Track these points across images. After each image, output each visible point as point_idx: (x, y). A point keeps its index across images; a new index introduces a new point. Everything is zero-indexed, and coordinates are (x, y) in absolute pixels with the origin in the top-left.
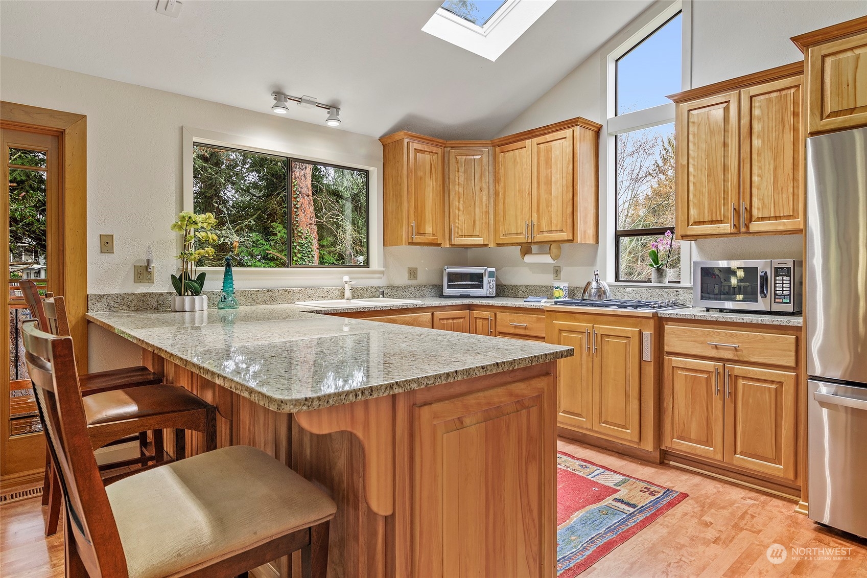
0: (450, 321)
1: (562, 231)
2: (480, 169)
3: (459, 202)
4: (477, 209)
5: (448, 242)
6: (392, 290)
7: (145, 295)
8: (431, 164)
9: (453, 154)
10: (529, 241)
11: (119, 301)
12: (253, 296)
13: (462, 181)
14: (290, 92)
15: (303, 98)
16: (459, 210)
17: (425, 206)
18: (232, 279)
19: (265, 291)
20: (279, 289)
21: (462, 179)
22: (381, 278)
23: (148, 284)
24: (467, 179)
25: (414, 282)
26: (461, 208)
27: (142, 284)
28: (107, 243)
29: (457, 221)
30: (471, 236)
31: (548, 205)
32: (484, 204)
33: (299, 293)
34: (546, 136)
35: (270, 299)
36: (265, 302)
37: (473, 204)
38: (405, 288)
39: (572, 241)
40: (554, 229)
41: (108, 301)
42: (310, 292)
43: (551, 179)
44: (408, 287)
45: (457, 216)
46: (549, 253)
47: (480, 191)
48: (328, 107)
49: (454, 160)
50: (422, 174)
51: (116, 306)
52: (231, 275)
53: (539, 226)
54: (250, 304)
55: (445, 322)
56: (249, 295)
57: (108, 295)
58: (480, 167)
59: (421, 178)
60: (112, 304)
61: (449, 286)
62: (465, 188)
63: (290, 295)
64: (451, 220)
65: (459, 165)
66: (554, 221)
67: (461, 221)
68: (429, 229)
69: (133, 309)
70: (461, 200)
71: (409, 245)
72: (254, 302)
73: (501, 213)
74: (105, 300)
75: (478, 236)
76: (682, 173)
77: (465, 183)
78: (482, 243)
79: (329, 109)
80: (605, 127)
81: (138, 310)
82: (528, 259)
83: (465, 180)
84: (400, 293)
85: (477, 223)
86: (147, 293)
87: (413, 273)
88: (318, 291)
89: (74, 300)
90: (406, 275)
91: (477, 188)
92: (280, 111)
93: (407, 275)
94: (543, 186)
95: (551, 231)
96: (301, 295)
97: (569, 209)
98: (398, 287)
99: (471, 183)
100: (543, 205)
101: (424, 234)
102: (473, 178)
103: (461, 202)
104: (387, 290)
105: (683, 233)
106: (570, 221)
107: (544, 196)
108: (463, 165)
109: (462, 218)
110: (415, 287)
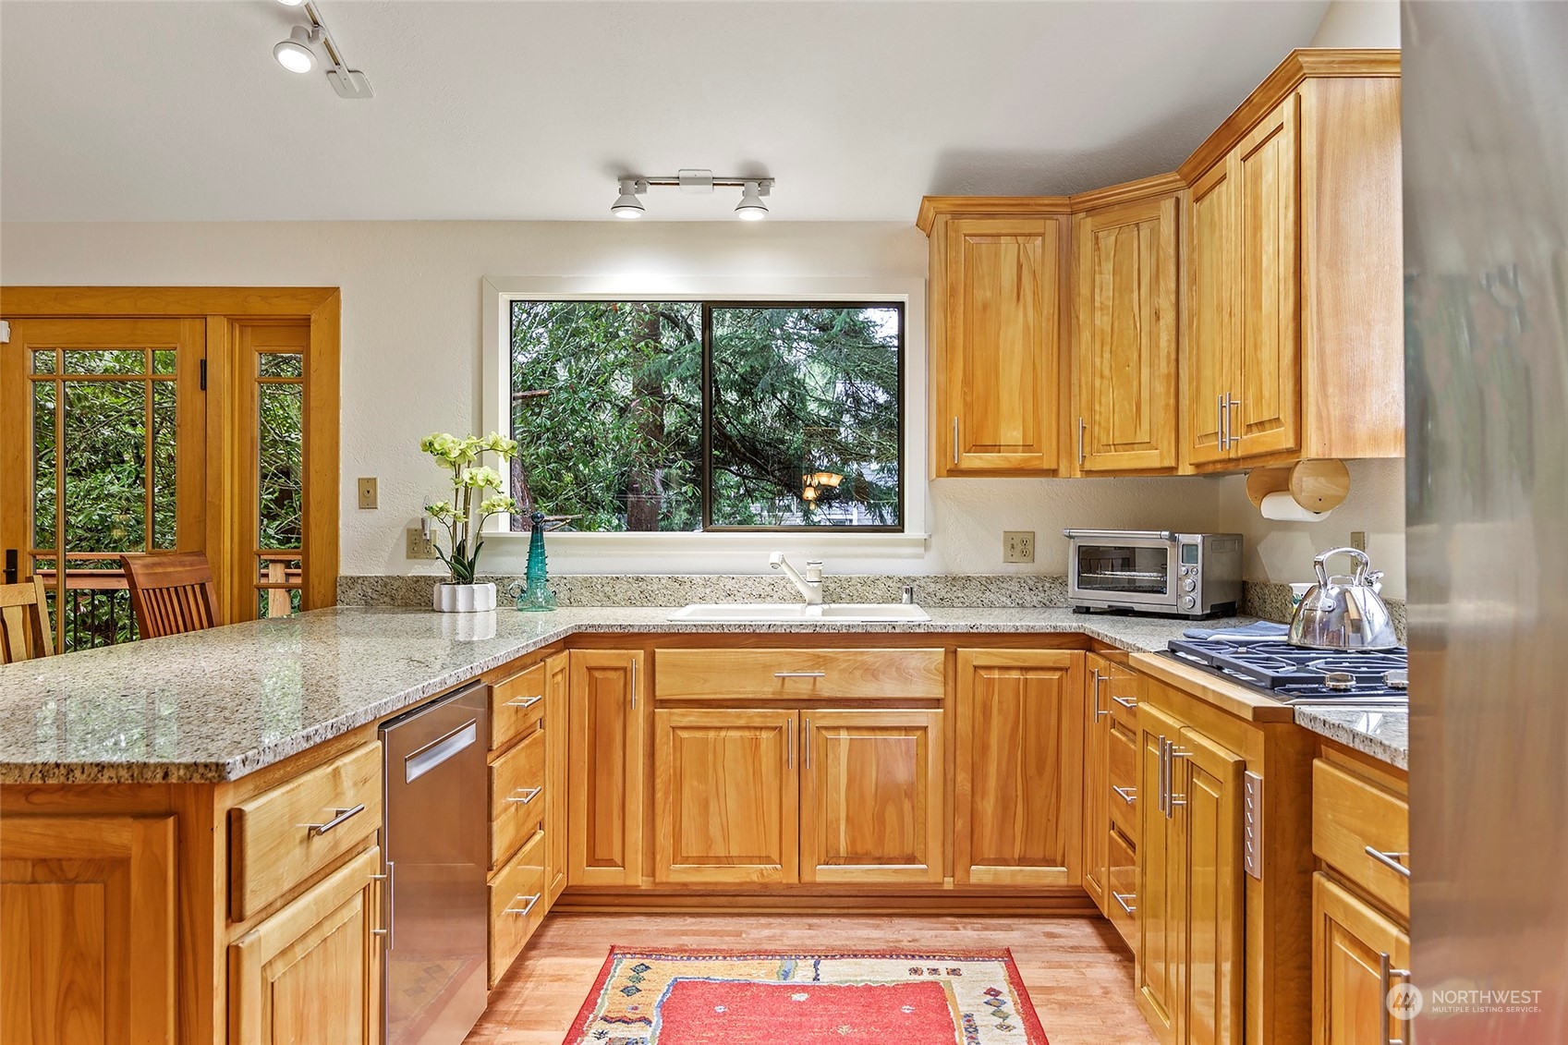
0: (1015, 675)
2: (1154, 260)
3: (1102, 357)
4: (1145, 372)
6: (953, 586)
7: (417, 580)
8: (1020, 267)
9: (1088, 228)
11: (379, 588)
12: (607, 589)
13: (1108, 298)
14: (650, 171)
15: (682, 174)
17: (997, 374)
18: (542, 554)
19: (630, 580)
20: (660, 576)
21: (1109, 292)
22: (923, 558)
23: (427, 560)
24: (1120, 290)
25: (1024, 568)
26: (1107, 372)
27: (419, 560)
28: (368, 492)
29: (1097, 408)
30: (1130, 445)
31: (1257, 344)
32: (1164, 354)
33: (705, 586)
34: (1255, 130)
35: (641, 596)
36: (631, 602)
37: (1135, 356)
38: (987, 583)
39: (1296, 452)
40: (1266, 414)
41: (364, 588)
42: (730, 584)
44: (1001, 579)
47: (1154, 317)
48: (740, 182)
49: (1089, 244)
50: (988, 294)
51: (375, 596)
52: (542, 546)
53: (1246, 409)
54: (600, 604)
55: (996, 675)
56: (599, 586)
57: (365, 578)
58: (1154, 252)
59: (985, 307)
60: (370, 594)
61: (1082, 583)
62: (1116, 314)
63: (684, 589)
64: (1083, 405)
65: (1103, 257)
67: (1110, 406)
68: (1012, 433)
69: (400, 602)
70: (1107, 348)
71: (948, 476)
72: (609, 600)
73: (1196, 376)
74: (359, 586)
75: (1147, 445)
77: (1117, 302)
78: (1157, 465)
79: (743, 185)
81: (406, 605)
83: (1117, 294)
84: (974, 595)
85: (1145, 408)
86: (421, 577)
87: (1021, 545)
88: (749, 583)
89: (320, 584)
90: (1000, 550)
91: (1146, 311)
92: (628, 215)
93: (1002, 548)
94: (1251, 287)
95: (1262, 425)
96: (708, 591)
98: (968, 578)
99: (1131, 301)
101: (996, 448)
102: (1136, 285)
103: (1107, 355)
104: (933, 585)
106: (1289, 388)
107: (1251, 317)
108: (1112, 255)
109: (1108, 399)
110: (1021, 581)
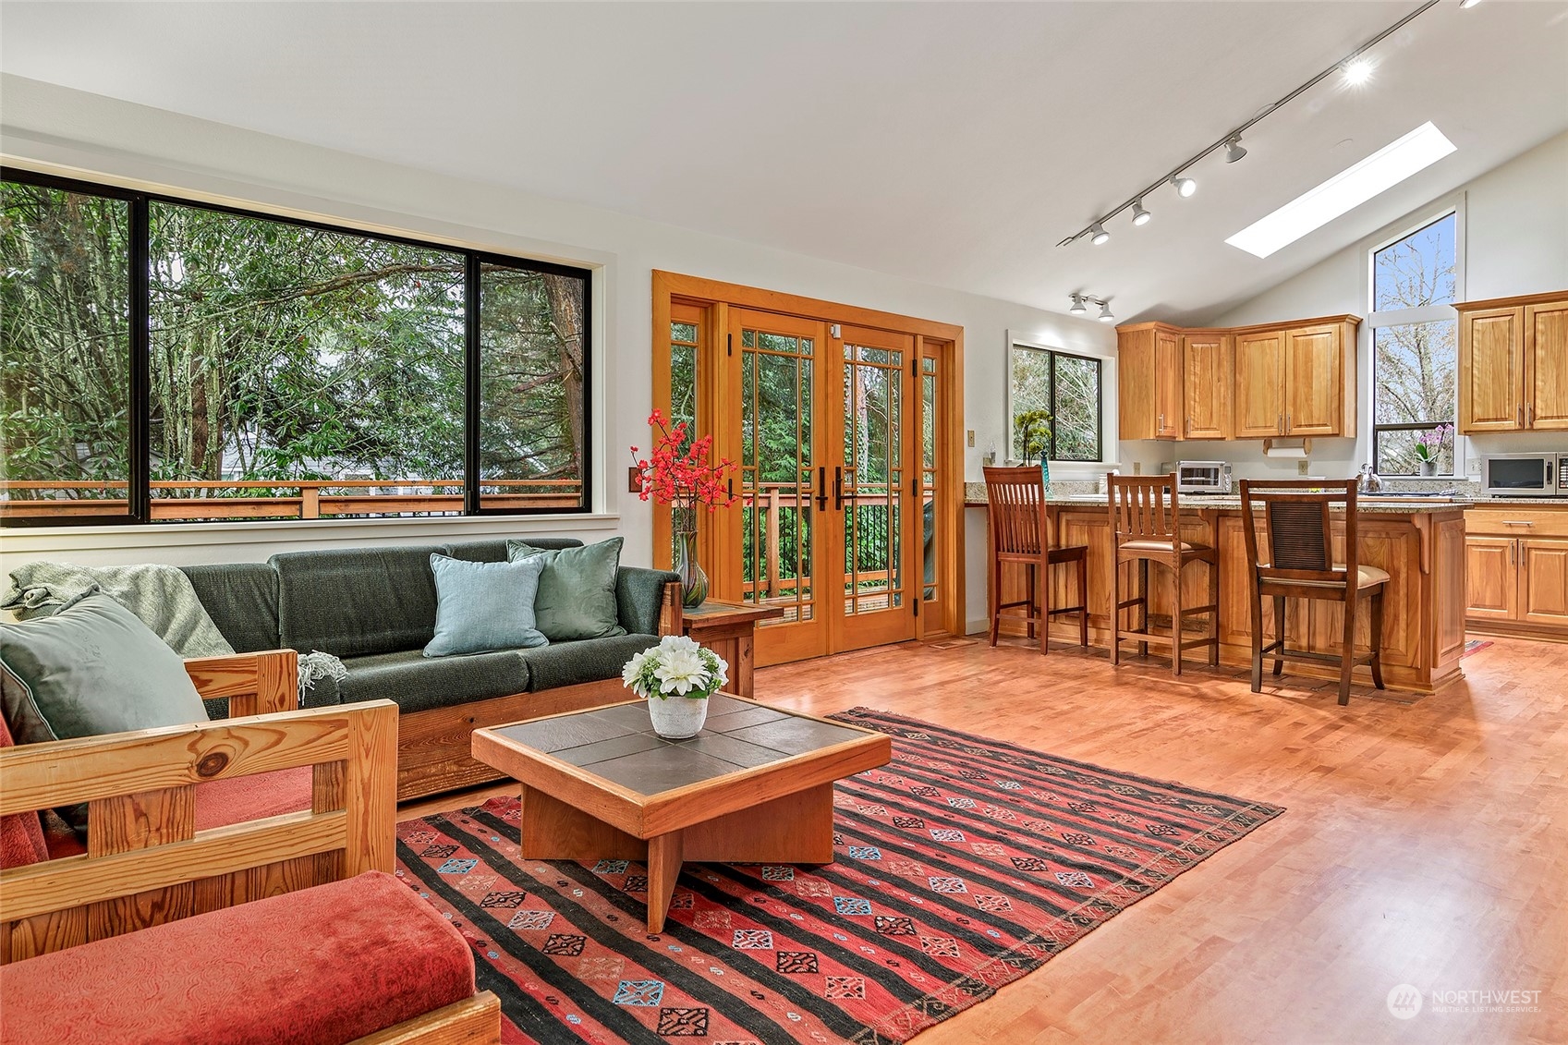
1: (1325, 425)
2: (1218, 358)
3: (1195, 393)
4: (1214, 401)
5: (1182, 435)
8: (1171, 354)
9: (1189, 342)
10: (1283, 434)
13: (1198, 371)
14: (1083, 294)
15: (1089, 296)
16: (1195, 401)
17: (1167, 398)
21: (1198, 369)
24: (1204, 369)
26: (1197, 399)
29: (1192, 413)
30: (1208, 429)
31: (1308, 399)
32: (1222, 395)
34: (1306, 329)
37: (1210, 395)
39: (1337, 435)
40: (1315, 422)
43: (1312, 372)
45: (1192, 409)
46: (1304, 447)
47: (1218, 381)
48: (1101, 303)
49: (1190, 349)
53: (1295, 418)
58: (1218, 355)
59: (1165, 369)
61: (1183, 483)
62: (1201, 377)
64: (1186, 411)
65: (1196, 354)
66: (1316, 414)
67: (1197, 412)
68: (1170, 422)
70: (1197, 390)
73: (1243, 405)
75: (1215, 429)
76: (1466, 375)
77: (1202, 373)
78: (1219, 436)
79: (1103, 305)
80: (1365, 320)
82: (1271, 453)
83: (1202, 370)
85: (1214, 415)
87: (1137, 468)
91: (1215, 378)
92: (1078, 312)
93: (1134, 470)
94: (1301, 379)
95: (1311, 426)
97: (1335, 404)
99: (1208, 373)
100: (1302, 397)
101: (1167, 427)
102: (1210, 367)
103: (1198, 393)
105: (1467, 429)
106: (1335, 416)
107: (1302, 390)
108: (1200, 353)
109: (1198, 410)
